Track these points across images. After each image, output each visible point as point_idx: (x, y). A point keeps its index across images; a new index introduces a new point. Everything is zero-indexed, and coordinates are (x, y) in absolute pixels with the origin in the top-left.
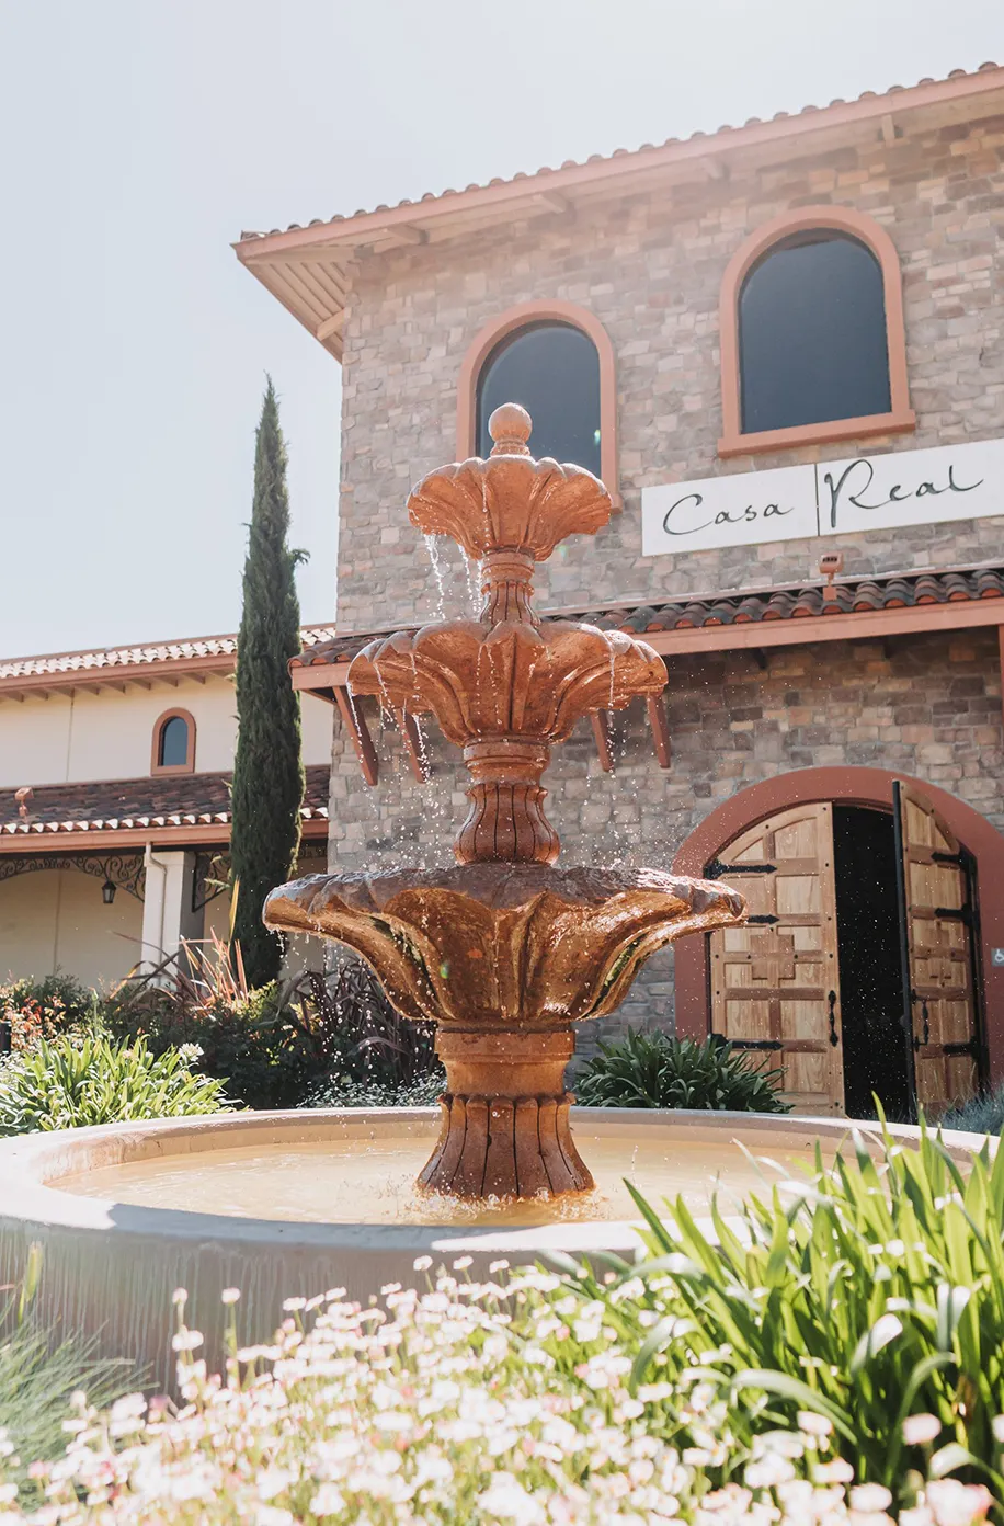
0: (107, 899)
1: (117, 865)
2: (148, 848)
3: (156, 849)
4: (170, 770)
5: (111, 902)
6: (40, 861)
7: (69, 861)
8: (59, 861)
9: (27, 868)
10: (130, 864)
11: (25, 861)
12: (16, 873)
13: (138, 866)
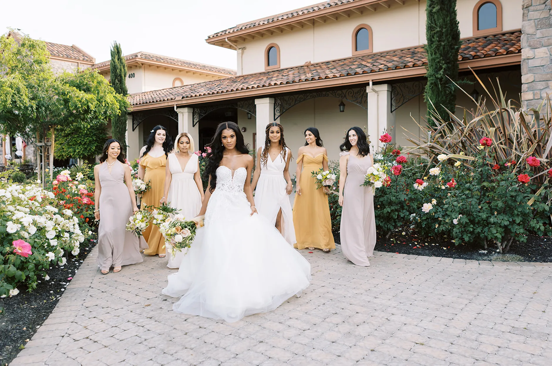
0: (342, 110)
1: (351, 93)
2: (371, 83)
3: (374, 83)
4: (361, 52)
5: (343, 111)
6: (315, 94)
7: (328, 93)
8: (324, 93)
9: (309, 97)
10: (358, 92)
11: (308, 94)
12: (304, 100)
13: (362, 93)
